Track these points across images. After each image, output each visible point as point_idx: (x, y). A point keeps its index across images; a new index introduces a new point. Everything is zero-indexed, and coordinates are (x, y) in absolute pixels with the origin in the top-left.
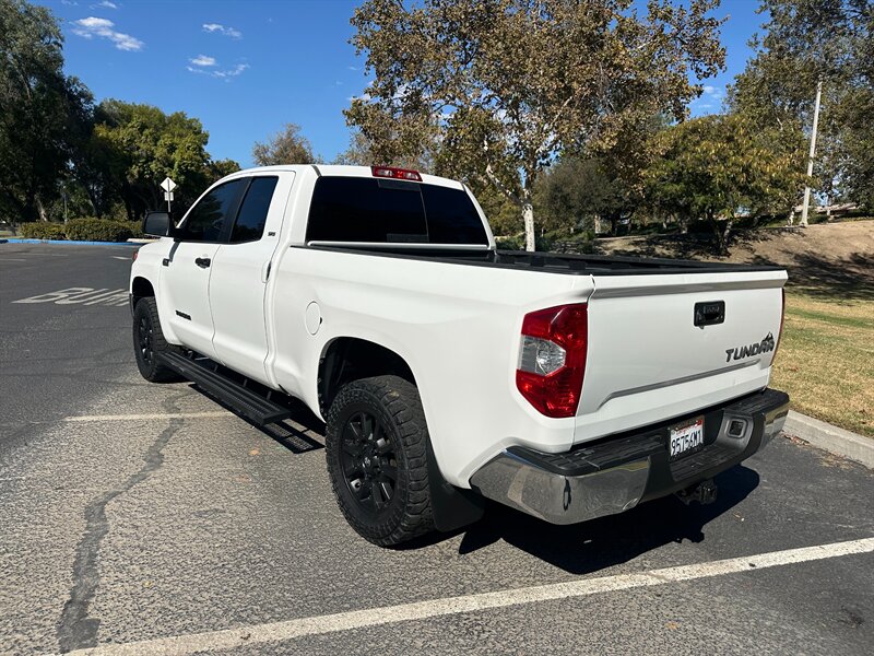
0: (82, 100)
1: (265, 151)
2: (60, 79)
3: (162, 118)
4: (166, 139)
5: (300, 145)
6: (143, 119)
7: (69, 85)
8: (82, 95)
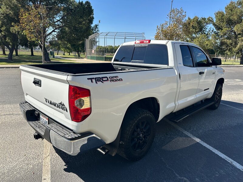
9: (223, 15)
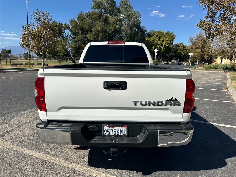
0: (145, 31)
1: (192, 39)
2: (140, 27)
3: (163, 33)
4: (162, 39)
5: (203, 36)
6: (157, 34)
7: (142, 28)
8: (145, 30)
9: (77, 24)
